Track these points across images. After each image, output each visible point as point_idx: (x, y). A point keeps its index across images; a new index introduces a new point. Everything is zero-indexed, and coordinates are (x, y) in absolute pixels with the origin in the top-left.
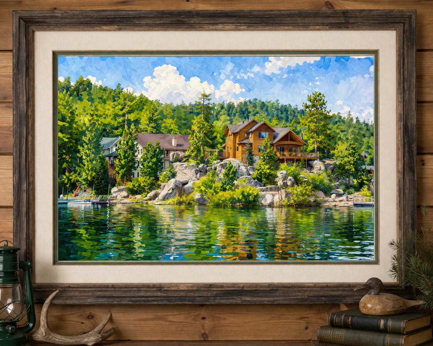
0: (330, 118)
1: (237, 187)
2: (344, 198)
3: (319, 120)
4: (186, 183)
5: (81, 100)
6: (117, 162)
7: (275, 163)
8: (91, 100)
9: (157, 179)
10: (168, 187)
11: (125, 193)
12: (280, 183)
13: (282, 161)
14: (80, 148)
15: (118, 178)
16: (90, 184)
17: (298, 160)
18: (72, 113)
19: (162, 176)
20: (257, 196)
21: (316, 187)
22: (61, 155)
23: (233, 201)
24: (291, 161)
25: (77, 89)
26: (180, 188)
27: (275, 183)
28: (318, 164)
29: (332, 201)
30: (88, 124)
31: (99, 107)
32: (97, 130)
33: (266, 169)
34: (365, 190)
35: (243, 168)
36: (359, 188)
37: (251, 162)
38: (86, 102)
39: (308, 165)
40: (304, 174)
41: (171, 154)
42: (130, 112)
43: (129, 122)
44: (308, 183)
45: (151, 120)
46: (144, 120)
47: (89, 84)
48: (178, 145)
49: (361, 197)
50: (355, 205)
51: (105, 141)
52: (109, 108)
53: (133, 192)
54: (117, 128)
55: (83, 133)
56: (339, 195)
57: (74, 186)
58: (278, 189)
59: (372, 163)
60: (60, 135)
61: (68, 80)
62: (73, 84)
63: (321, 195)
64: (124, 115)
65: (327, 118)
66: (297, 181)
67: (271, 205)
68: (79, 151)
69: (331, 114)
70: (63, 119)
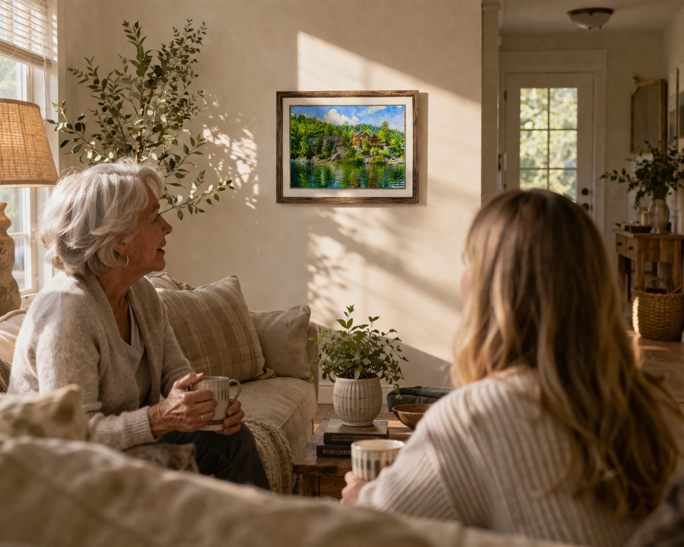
0: (391, 131)
1: (356, 156)
2: (395, 160)
3: (386, 132)
4: (340, 155)
5: (301, 123)
6: (315, 148)
7: (369, 147)
8: (305, 123)
9: (331, 153)
10: (334, 157)
11: (318, 159)
12: (371, 154)
13: (372, 146)
14: (300, 142)
15: (316, 153)
16: (305, 155)
17: (378, 146)
18: (297, 128)
19: (333, 151)
20: (363, 160)
21: (385, 156)
22: (292, 146)
23: (354, 161)
24: (375, 146)
25: (299, 118)
26: (338, 157)
27: (369, 154)
28: (385, 148)
29: (390, 162)
30: (303, 132)
31: (308, 126)
32: (307, 135)
33: (366, 149)
34: (401, 157)
35: (358, 150)
36: (399, 156)
37: (361, 147)
38: (303, 124)
39: (382, 148)
40: (380, 151)
41: (335, 144)
42: (320, 128)
43: (320, 132)
44: (381, 155)
45: (328, 131)
46: (326, 131)
47: (304, 117)
48: (338, 140)
49: (400, 160)
50: (399, 163)
51: (310, 139)
52: (312, 126)
53: (321, 158)
54: (316, 134)
55: (302, 136)
56: (393, 159)
57: (297, 156)
58: (370, 157)
59: (403, 146)
60: (292, 137)
61: (295, 115)
62: (298, 117)
63: (387, 159)
64: (318, 129)
65: (390, 131)
66: (378, 154)
67: (368, 163)
68: (300, 144)
69: (391, 129)
70: (294, 131)
